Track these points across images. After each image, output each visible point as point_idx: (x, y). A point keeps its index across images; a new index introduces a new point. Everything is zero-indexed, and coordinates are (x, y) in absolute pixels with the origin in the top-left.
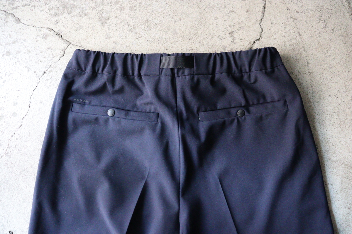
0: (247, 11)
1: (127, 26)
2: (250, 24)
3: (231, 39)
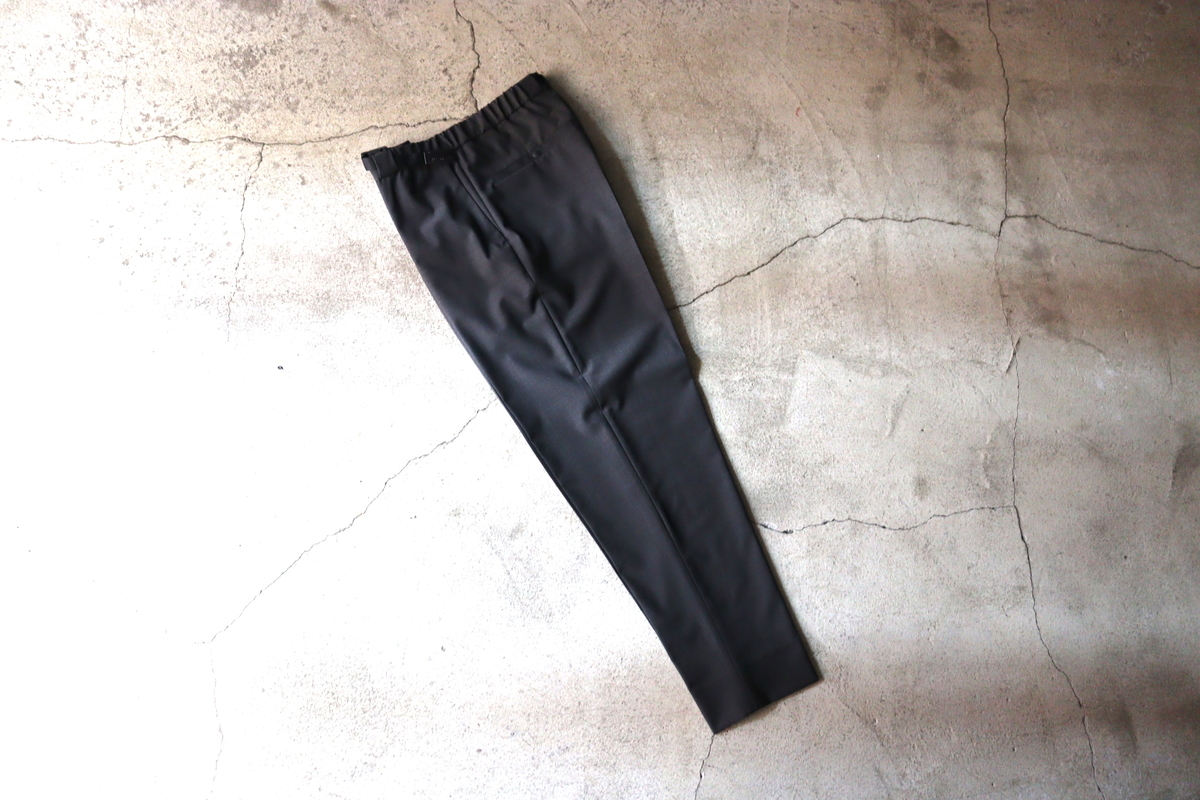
0: (454, 41)
1: (323, 103)
2: (462, 54)
3: (447, 78)
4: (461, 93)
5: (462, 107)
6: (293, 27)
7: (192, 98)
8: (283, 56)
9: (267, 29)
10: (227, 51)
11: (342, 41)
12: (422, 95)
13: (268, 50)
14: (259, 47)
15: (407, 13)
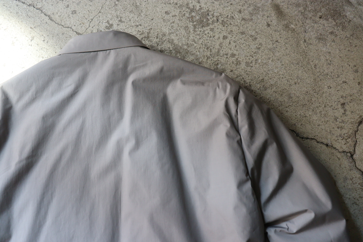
4: (348, 129)
5: (343, 142)
6: (246, 12)
7: (148, 28)
8: (229, 30)
9: (226, 5)
10: (191, 6)
11: (277, 41)
12: (319, 115)
13: (220, 21)
14: (215, 14)
15: (333, 44)
